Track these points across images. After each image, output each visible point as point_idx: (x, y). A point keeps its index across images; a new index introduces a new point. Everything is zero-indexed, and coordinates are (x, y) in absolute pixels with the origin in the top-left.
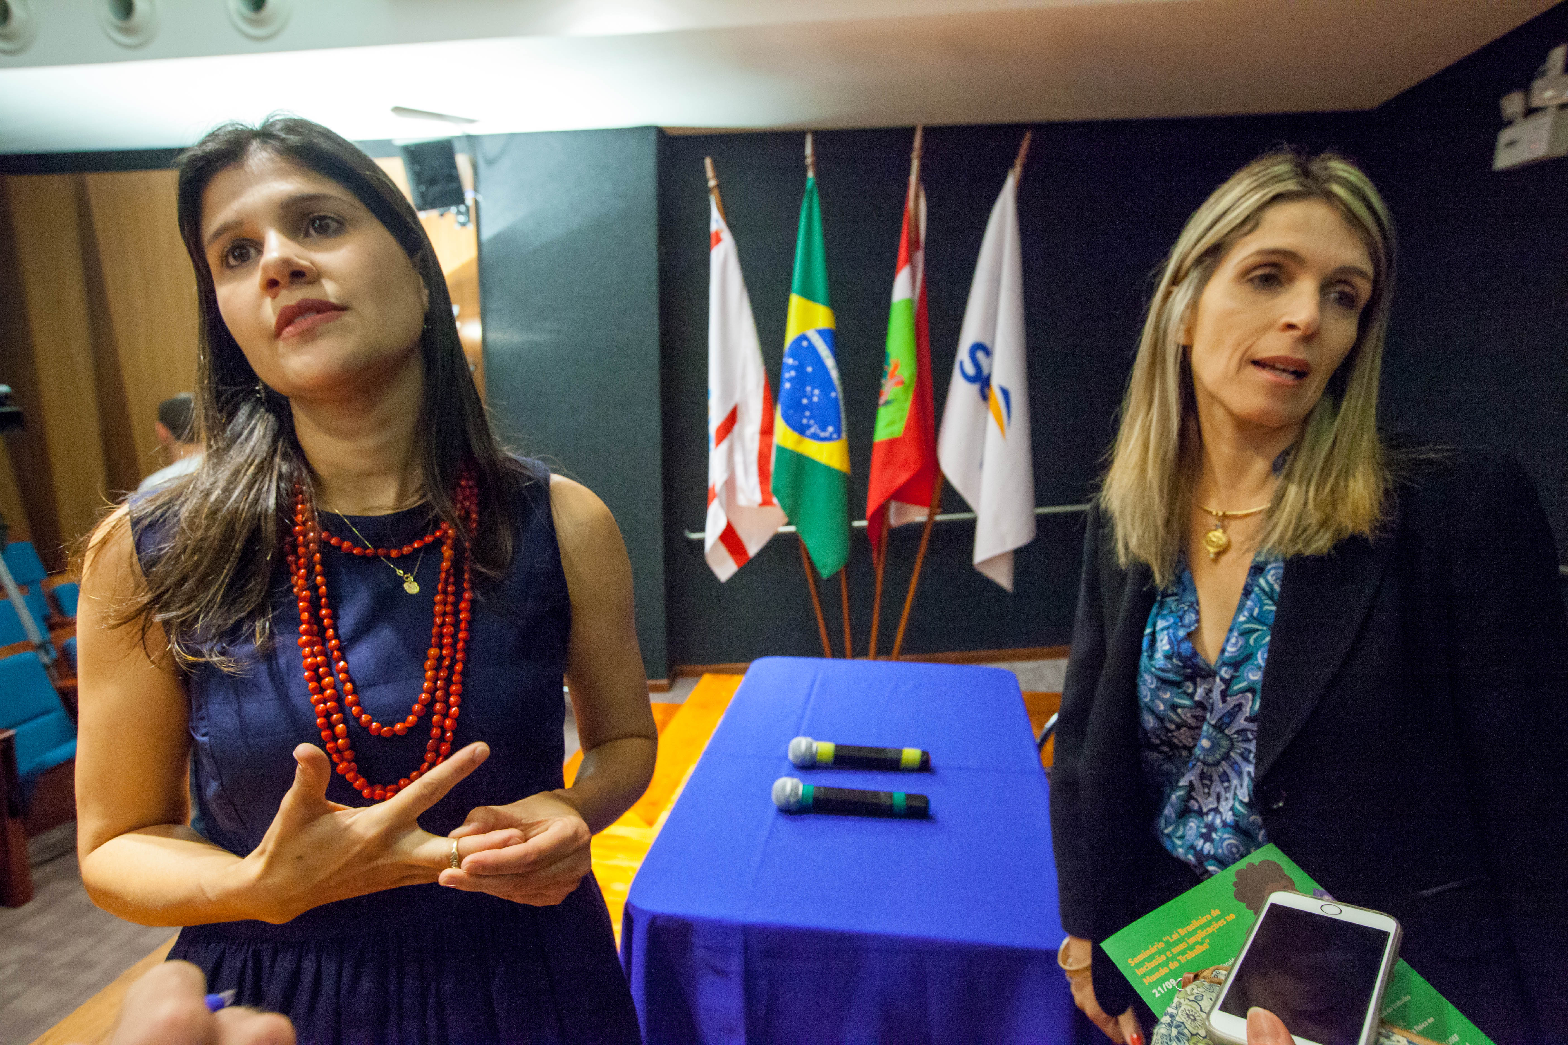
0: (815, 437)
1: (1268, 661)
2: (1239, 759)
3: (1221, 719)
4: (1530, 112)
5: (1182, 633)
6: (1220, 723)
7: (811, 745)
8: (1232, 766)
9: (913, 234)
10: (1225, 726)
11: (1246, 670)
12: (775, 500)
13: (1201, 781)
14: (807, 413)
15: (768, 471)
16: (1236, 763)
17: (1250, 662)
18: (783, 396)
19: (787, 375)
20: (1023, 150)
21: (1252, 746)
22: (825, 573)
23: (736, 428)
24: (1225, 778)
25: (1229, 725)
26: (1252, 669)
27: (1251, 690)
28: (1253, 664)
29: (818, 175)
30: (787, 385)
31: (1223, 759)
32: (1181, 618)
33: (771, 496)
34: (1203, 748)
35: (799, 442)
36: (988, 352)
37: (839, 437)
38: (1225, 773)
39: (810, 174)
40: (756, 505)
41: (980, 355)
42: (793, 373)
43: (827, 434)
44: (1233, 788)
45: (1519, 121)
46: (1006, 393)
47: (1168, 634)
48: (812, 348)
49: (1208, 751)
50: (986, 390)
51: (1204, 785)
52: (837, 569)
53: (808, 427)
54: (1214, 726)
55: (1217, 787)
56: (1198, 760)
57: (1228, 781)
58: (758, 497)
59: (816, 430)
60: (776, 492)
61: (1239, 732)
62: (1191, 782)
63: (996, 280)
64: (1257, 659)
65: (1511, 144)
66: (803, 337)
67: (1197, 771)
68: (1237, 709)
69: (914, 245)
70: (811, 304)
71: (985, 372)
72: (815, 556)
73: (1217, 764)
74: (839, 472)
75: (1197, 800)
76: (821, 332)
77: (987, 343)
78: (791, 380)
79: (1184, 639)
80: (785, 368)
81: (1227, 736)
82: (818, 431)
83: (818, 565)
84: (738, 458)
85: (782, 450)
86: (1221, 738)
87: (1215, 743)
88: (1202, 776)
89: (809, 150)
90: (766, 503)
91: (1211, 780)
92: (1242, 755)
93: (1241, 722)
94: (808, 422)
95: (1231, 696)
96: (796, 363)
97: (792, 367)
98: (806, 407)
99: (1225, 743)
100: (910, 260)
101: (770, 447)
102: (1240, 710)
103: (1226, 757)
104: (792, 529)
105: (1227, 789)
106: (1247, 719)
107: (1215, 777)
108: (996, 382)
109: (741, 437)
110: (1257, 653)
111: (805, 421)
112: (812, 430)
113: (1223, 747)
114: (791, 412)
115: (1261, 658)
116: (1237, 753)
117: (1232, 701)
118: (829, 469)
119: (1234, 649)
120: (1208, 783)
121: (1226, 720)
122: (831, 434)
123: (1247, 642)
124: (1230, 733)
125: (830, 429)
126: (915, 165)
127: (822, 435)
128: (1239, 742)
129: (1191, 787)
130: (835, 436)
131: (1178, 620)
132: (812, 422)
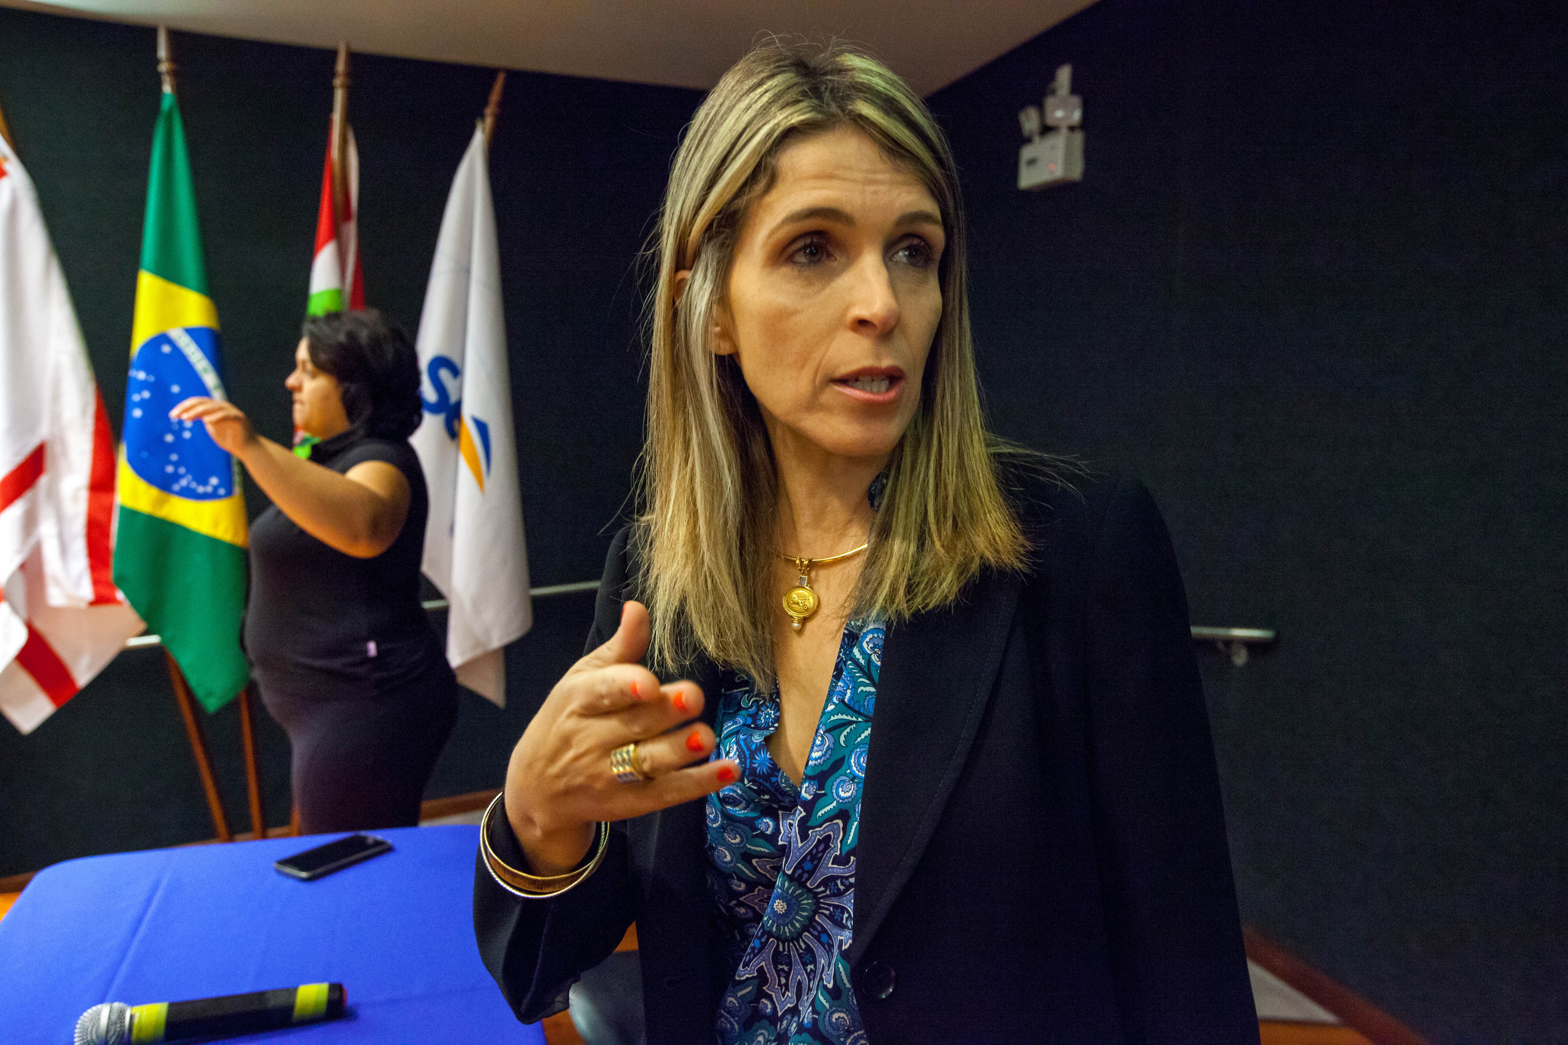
0: (188, 493)
1: (869, 770)
2: (828, 925)
3: (800, 866)
4: (1047, 130)
5: (757, 739)
6: (800, 871)
7: (122, 1014)
8: (818, 938)
9: (339, 197)
10: (806, 876)
11: (835, 784)
12: (120, 595)
13: (776, 968)
14: (174, 457)
15: (107, 550)
16: (824, 931)
17: (841, 771)
18: (130, 429)
19: (136, 398)
20: (495, 97)
21: (848, 902)
22: (212, 704)
23: (43, 481)
24: (808, 957)
25: (811, 873)
26: (844, 781)
27: (843, 814)
28: (845, 775)
29: (178, 90)
30: (137, 413)
31: (805, 928)
32: (755, 717)
33: (111, 586)
34: (774, 912)
35: (160, 503)
36: (456, 371)
37: (229, 493)
38: (809, 949)
39: (167, 89)
40: (83, 605)
41: (444, 374)
42: (146, 394)
43: (209, 489)
44: (819, 971)
45: (1037, 139)
46: (482, 428)
47: (737, 743)
48: (178, 353)
49: (783, 919)
50: (456, 423)
51: (778, 972)
52: (231, 696)
53: (176, 477)
54: (791, 878)
55: (799, 974)
56: (770, 934)
57: (814, 961)
58: (87, 591)
59: (189, 483)
60: (121, 582)
61: (826, 882)
62: (761, 970)
63: (463, 271)
64: (850, 767)
65: (1032, 162)
66: (162, 338)
67: (769, 951)
68: (821, 847)
69: (341, 214)
70: (174, 289)
71: (453, 399)
72: (193, 680)
73: (796, 937)
74: (231, 547)
75: (769, 998)
76: (192, 332)
77: (455, 358)
78: (142, 404)
79: (759, 748)
80: (132, 386)
81: (810, 891)
82: (194, 485)
83: (200, 693)
84: (47, 530)
85: (129, 514)
86: (801, 895)
87: (792, 903)
88: (777, 958)
89: (162, 52)
90: (101, 599)
91: (790, 964)
92: (831, 917)
93: (830, 868)
94: (176, 469)
95: (813, 828)
96: (152, 379)
97: (144, 385)
98: (171, 447)
99: (807, 902)
100: (335, 234)
101: (108, 510)
102: (827, 847)
103: (810, 925)
104: (153, 640)
105: (811, 975)
106: (837, 861)
107: (795, 958)
108: (469, 410)
109: (53, 494)
110: (850, 755)
111: (170, 469)
112: (184, 482)
113: (804, 910)
114: (145, 454)
115: (857, 764)
116: (825, 915)
117: (815, 835)
118: (213, 542)
119: (819, 754)
120: (786, 968)
121: (808, 866)
122: (216, 488)
123: (837, 741)
124: (812, 887)
125: (214, 481)
126: (339, 97)
127: (201, 489)
128: (827, 897)
129: (762, 976)
130: (222, 491)
131: (749, 720)
132: (182, 470)
